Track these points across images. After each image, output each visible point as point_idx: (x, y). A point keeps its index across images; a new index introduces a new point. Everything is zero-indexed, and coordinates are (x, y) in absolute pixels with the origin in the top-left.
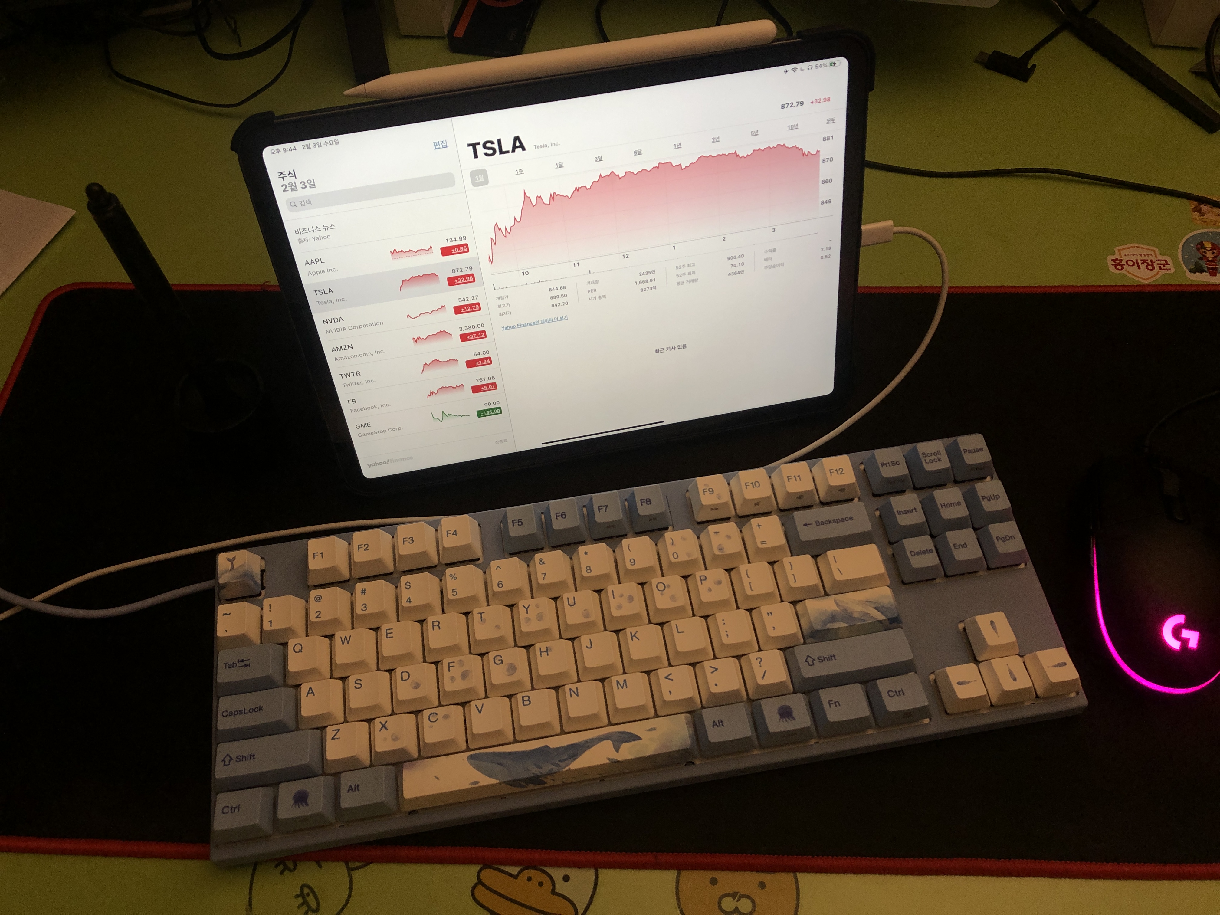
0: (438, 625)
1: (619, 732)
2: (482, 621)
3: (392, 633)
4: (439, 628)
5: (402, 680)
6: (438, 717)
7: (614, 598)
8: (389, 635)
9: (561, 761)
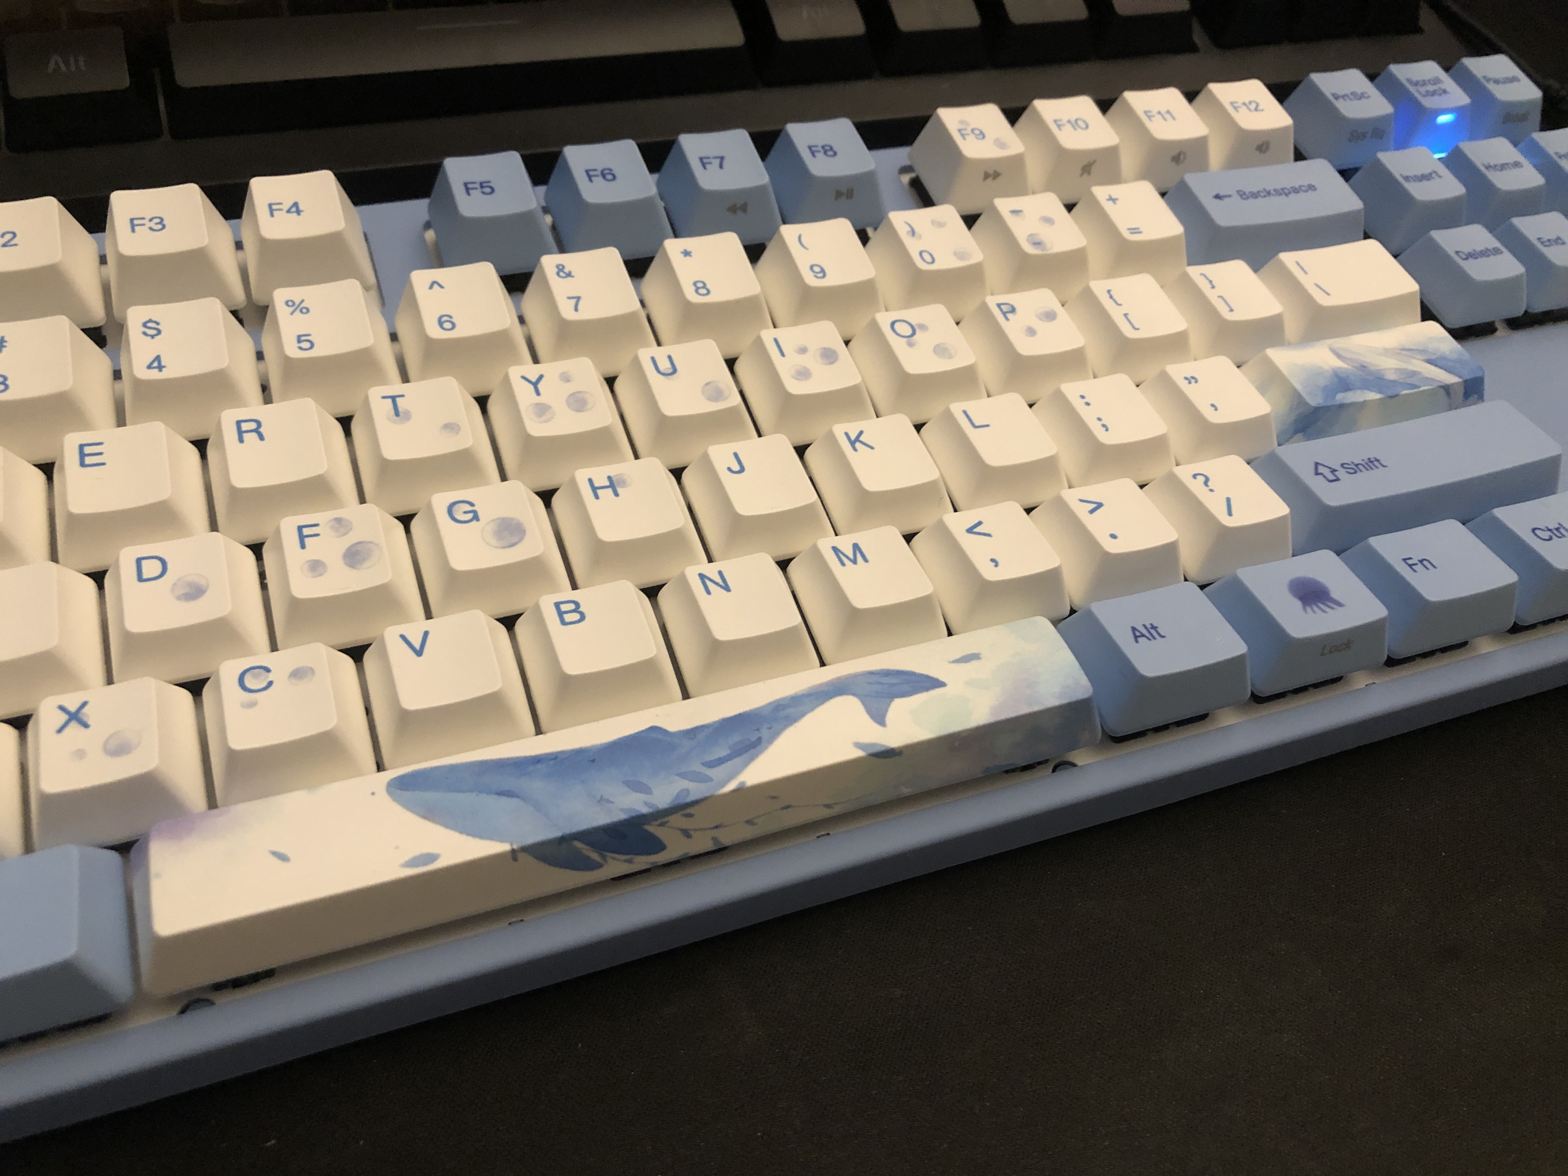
0: (256, 431)
1: (872, 673)
2: (397, 413)
3: (101, 454)
4: (262, 438)
5: (140, 579)
6: (271, 677)
7: (783, 354)
8: (88, 460)
9: (711, 765)
